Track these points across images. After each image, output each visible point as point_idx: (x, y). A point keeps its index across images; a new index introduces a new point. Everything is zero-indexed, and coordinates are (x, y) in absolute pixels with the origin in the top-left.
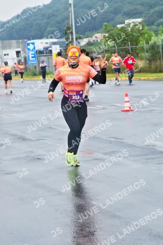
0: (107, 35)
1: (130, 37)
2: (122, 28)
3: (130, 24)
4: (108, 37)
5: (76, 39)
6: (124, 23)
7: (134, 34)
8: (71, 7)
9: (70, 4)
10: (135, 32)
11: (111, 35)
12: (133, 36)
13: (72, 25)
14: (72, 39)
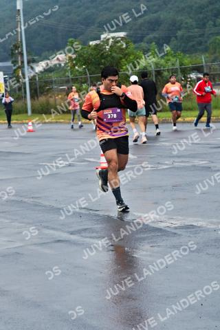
0: (74, 56)
1: (109, 58)
2: (97, 45)
3: (108, 39)
4: (75, 59)
5: (29, 63)
6: (100, 39)
7: (114, 54)
8: (19, 15)
9: (19, 10)
10: (116, 52)
11: (80, 56)
12: (113, 58)
13: (21, 42)
14: (22, 62)
